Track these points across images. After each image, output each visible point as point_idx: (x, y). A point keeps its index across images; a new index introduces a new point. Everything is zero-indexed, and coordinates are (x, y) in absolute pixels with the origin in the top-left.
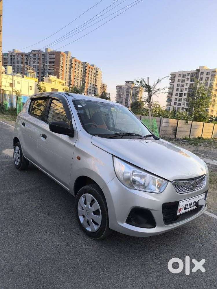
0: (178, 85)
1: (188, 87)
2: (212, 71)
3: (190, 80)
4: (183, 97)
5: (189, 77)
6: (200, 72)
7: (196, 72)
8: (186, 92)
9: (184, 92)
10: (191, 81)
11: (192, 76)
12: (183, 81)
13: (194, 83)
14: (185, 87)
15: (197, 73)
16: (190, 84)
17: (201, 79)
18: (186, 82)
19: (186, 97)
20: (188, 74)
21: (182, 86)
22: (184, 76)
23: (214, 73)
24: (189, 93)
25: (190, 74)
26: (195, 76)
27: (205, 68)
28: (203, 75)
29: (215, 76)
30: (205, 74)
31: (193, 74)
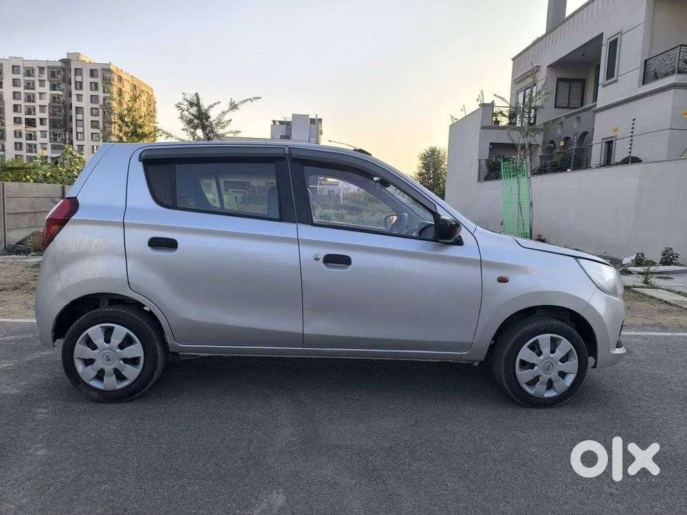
0: (16, 95)
1: (46, 101)
2: (103, 69)
3: (47, 84)
4: (39, 128)
5: (45, 77)
6: (73, 66)
7: (60, 64)
8: (46, 115)
9: (38, 115)
10: (53, 87)
11: (53, 75)
12: (29, 86)
13: (61, 93)
14: (38, 102)
15: (64, 69)
16: (51, 94)
17: (80, 85)
18: (38, 89)
19: (46, 128)
20: (41, 69)
21: (30, 98)
22: (29, 72)
23: (109, 75)
24: (53, 117)
25: (46, 70)
26: (60, 76)
27: (83, 59)
28: (81, 74)
29: (112, 83)
30: (86, 73)
31: (55, 70)
